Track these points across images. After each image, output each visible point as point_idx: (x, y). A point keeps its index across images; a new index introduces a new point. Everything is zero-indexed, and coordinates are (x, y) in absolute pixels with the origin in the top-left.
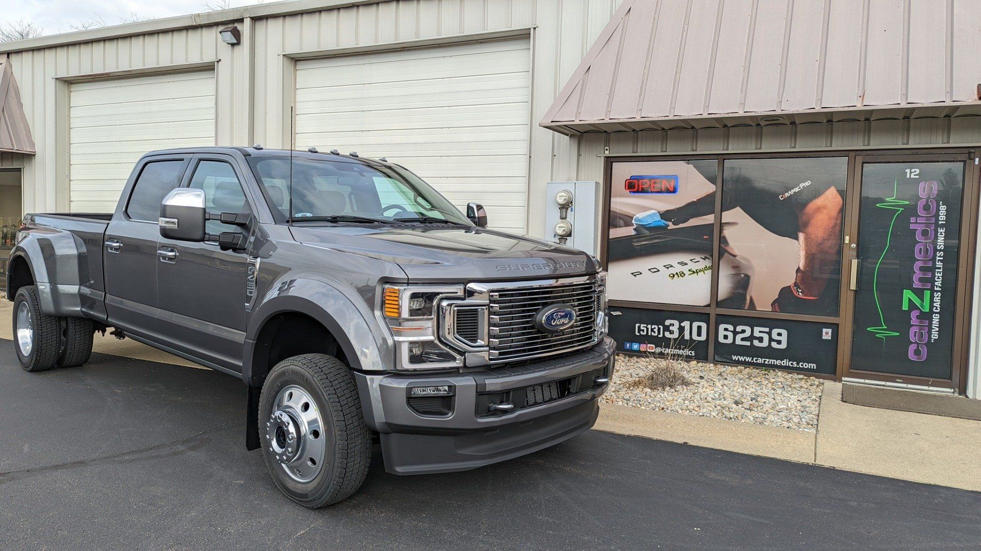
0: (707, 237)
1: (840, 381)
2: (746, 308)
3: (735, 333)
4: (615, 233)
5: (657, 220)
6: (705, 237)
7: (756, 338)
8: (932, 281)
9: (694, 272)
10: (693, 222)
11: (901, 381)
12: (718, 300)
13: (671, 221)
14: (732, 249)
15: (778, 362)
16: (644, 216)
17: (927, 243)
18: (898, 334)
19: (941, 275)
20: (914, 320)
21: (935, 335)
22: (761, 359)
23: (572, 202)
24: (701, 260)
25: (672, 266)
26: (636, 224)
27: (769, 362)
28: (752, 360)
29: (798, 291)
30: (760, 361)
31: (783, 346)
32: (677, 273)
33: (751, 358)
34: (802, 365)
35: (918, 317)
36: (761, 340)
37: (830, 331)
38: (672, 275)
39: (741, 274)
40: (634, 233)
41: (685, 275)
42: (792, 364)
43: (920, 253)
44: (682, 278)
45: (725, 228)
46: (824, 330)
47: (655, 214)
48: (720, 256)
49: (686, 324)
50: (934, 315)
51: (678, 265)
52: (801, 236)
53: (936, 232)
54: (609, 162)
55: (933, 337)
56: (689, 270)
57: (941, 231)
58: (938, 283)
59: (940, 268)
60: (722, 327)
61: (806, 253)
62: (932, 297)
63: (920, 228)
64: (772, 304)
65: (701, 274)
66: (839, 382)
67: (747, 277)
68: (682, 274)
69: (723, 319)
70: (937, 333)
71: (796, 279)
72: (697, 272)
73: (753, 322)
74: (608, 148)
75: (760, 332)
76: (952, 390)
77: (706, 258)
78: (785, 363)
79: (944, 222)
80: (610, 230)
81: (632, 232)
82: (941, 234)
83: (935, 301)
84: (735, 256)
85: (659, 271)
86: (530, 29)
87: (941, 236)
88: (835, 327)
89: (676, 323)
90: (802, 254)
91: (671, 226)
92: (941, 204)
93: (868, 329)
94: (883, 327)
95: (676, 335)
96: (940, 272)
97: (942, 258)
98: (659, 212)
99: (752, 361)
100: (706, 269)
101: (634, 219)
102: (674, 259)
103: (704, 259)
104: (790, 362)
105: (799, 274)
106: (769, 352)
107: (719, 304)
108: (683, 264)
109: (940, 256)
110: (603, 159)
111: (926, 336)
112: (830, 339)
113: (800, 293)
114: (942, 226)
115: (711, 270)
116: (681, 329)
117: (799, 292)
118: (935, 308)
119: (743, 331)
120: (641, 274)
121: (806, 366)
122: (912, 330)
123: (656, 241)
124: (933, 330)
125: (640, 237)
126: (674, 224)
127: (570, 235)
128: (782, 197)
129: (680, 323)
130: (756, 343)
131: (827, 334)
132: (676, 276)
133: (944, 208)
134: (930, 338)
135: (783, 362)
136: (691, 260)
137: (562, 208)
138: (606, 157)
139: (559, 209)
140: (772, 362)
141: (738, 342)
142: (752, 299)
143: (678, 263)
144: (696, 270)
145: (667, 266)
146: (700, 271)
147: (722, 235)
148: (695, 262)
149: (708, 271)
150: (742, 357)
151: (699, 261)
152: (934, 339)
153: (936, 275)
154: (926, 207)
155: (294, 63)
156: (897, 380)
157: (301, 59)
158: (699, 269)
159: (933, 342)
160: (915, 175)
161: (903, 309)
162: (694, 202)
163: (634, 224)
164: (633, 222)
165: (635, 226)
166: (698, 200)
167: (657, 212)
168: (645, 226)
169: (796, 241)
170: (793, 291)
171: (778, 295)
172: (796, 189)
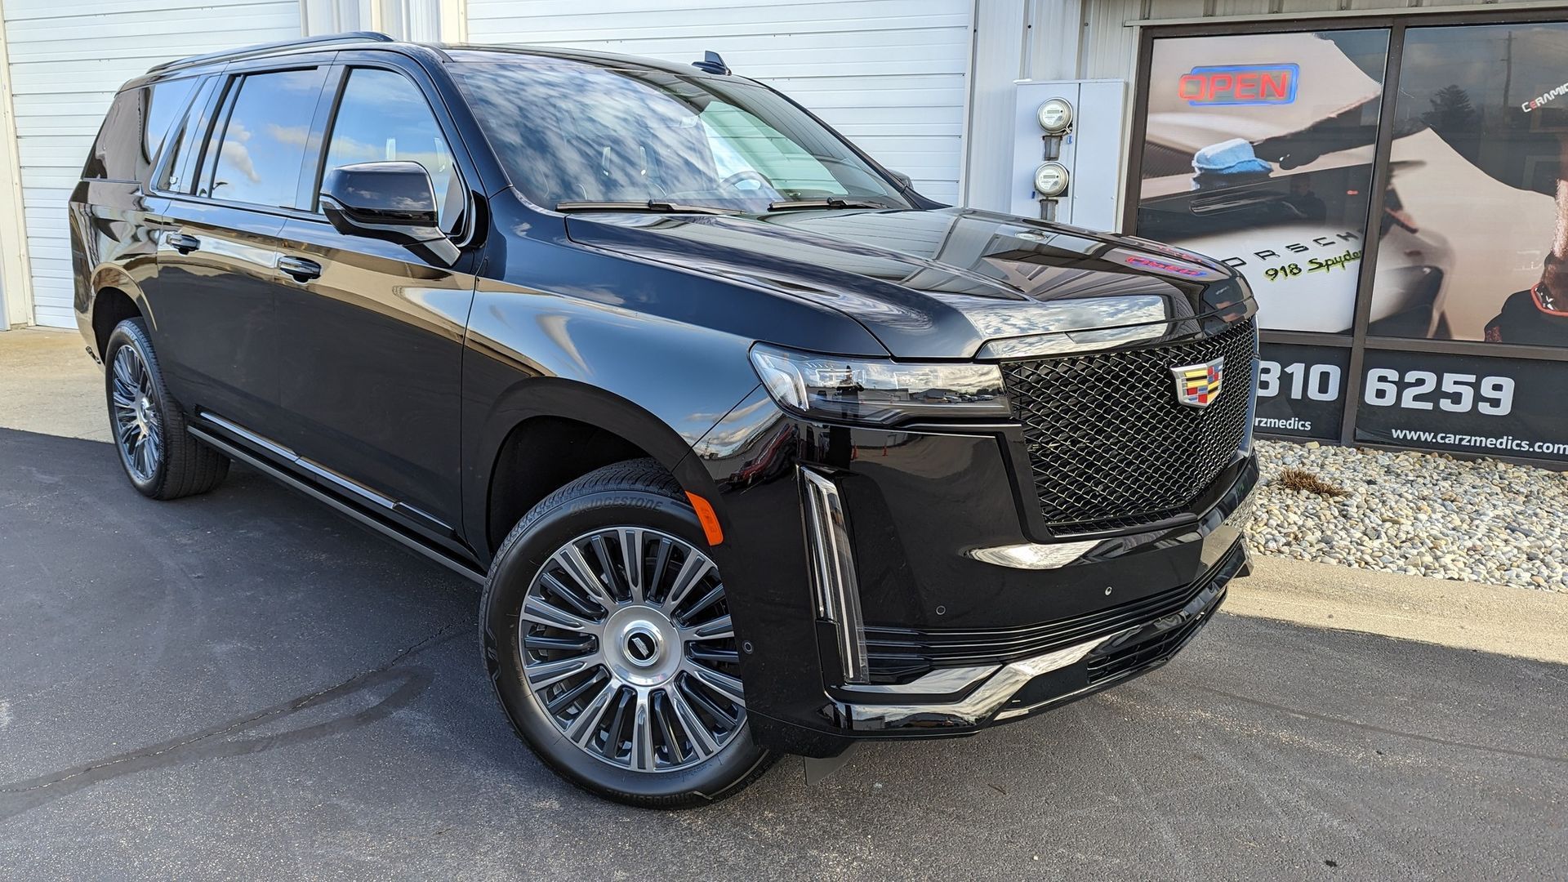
0: (1356, 193)
2: (1430, 336)
3: (1401, 386)
4: (1154, 188)
5: (1247, 159)
6: (1350, 193)
7: (1447, 395)
9: (1321, 265)
10: (1328, 162)
12: (1371, 321)
13: (1276, 160)
14: (1409, 218)
15: (1490, 442)
16: (1219, 151)
22: (1452, 436)
23: (1071, 125)
24: (1338, 240)
25: (1274, 254)
26: (1200, 169)
27: (1469, 441)
28: (1435, 437)
29: (1545, 301)
30: (1451, 439)
31: (1505, 409)
32: (1283, 268)
33: (1432, 434)
34: (1540, 447)
36: (1456, 398)
38: (1270, 273)
39: (1421, 268)
40: (1193, 187)
41: (1300, 270)
42: (1518, 445)
44: (1293, 277)
45: (1396, 173)
47: (1242, 146)
48: (1383, 231)
49: (1297, 369)
51: (1289, 251)
52: (1563, 187)
54: (1149, 36)
56: (1311, 262)
60: (1374, 374)
64: (1487, 328)
65: (1334, 268)
67: (1437, 277)
68: (1295, 270)
69: (1377, 358)
71: (1544, 276)
73: (1441, 363)
75: (1456, 383)
77: (1349, 235)
78: (1504, 442)
80: (1143, 181)
81: (1190, 184)
84: (1414, 231)
85: (1244, 263)
89: (1275, 367)
90: (1562, 224)
91: (1277, 171)
95: (1273, 390)
98: (1251, 143)
99: (1434, 440)
100: (1348, 257)
101: (1195, 158)
102: (1277, 240)
103: (1345, 238)
104: (1516, 442)
105: (1550, 267)
106: (1474, 423)
107: (1374, 329)
108: (1298, 248)
110: (1137, 32)
113: (1549, 306)
115: (1358, 262)
116: (1286, 380)
117: (1547, 303)
119: (1420, 382)
121: (1548, 448)
123: (1242, 202)
125: (1208, 196)
126: (1283, 166)
127: (1064, 193)
128: (1527, 108)
129: (1283, 367)
130: (1446, 405)
132: (1281, 274)
135: (1499, 441)
136: (1316, 241)
137: (1051, 136)
138: (1141, 27)
139: (1044, 137)
140: (1476, 440)
141: (1408, 402)
142: (1443, 318)
143: (1288, 247)
144: (1326, 261)
145: (1261, 255)
146: (1333, 263)
147: (1390, 188)
148: (1324, 245)
149: (1352, 262)
150: (1413, 433)
151: (1333, 243)
158: (1333, 258)
162: (1330, 120)
163: (1196, 169)
164: (1194, 164)
165: (1198, 173)
166: (1340, 115)
167: (1247, 142)
168: (1221, 172)
169: (1551, 199)
170: (1536, 300)
171: (1502, 310)
172: (1563, 90)
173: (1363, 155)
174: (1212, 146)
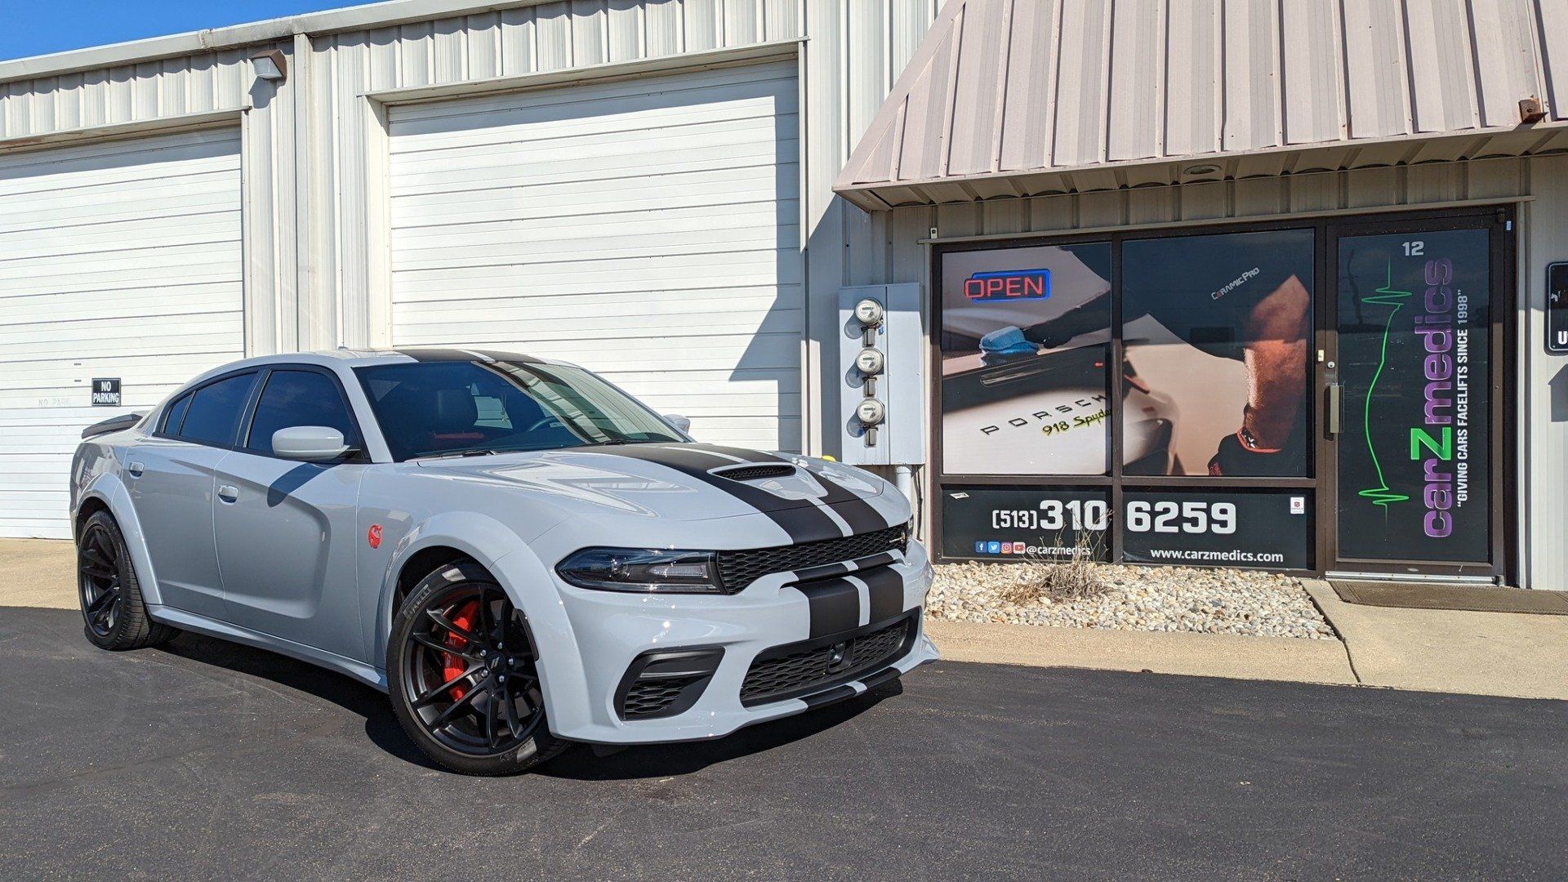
1: (1323, 577)
2: (1169, 473)
3: (1154, 514)
4: (953, 366)
6: (1097, 364)
7: (1188, 520)
8: (1453, 412)
9: (1083, 422)
11: (1415, 570)
12: (1124, 464)
13: (1041, 342)
14: (1143, 383)
15: (1224, 556)
17: (1442, 354)
18: (1406, 498)
19: (1466, 402)
20: (1429, 476)
21: (1463, 495)
22: (1196, 553)
23: (882, 318)
24: (1094, 402)
25: (1047, 414)
27: (1209, 556)
28: (1183, 554)
29: (1248, 441)
30: (1195, 555)
31: (1231, 529)
32: (1055, 425)
33: (1181, 552)
34: (1261, 557)
35: (1435, 469)
36: (1194, 522)
37: (1301, 500)
38: (1047, 429)
39: (1157, 420)
40: (982, 364)
41: (1068, 426)
42: (1245, 557)
43: (1434, 371)
44: (1064, 432)
45: (1128, 348)
46: (1293, 500)
48: (1125, 393)
49: (1074, 505)
50: (1459, 464)
51: (1058, 412)
52: (1249, 354)
53: (1455, 337)
54: (938, 251)
55: (1459, 499)
56: (1075, 419)
57: (1462, 334)
58: (1463, 415)
59: (1463, 392)
60: (1132, 506)
61: (1259, 380)
62: (1454, 437)
63: (1429, 332)
64: (1210, 465)
65: (1092, 424)
66: (1321, 579)
67: (1168, 427)
68: (1064, 426)
69: (1135, 492)
70: (1466, 492)
71: (1245, 423)
72: (1088, 422)
73: (1180, 494)
74: (935, 229)
75: (1193, 509)
76: (1495, 579)
77: (1101, 397)
78: (1235, 555)
79: (1466, 321)
80: (944, 361)
81: (979, 363)
82: (1462, 339)
83: (1459, 442)
84: (1147, 392)
85: (1026, 423)
86: (797, 43)
87: (1461, 342)
88: (1310, 496)
89: (1058, 504)
90: (1253, 382)
92: (1459, 294)
93: (1360, 493)
94: (1383, 487)
95: (1059, 524)
96: (1464, 398)
97: (1465, 377)
98: (1021, 329)
99: (1183, 557)
100: (1101, 415)
102: (1049, 403)
103: (1098, 399)
104: (1243, 554)
105: (1248, 415)
106: (1209, 541)
107: (1128, 469)
108: (1064, 409)
109: (1462, 374)
110: (928, 246)
111: (1448, 498)
112: (1303, 512)
113: (1252, 445)
114: (1462, 327)
115: (1109, 417)
116: (1067, 514)
117: (1250, 443)
118: (1460, 453)
119: (1166, 511)
120: (998, 429)
121: (1267, 557)
122: (1427, 491)
123: (1019, 375)
124: (1459, 488)
125: (994, 371)
126: (1047, 346)
127: (881, 372)
128: (1215, 296)
129: (1065, 503)
130: (1188, 528)
131: (1297, 505)
132: (1054, 430)
133: (1464, 299)
134: (1455, 500)
135: (1231, 554)
136: (1077, 403)
137: (867, 328)
138: (931, 244)
139: (862, 329)
140: (1213, 555)
141: (1159, 528)
142: (1176, 458)
143: (1057, 408)
144: (1087, 418)
145: (1038, 415)
146: (1091, 420)
147: (1125, 360)
148: (1084, 406)
149: (1102, 419)
150: (1166, 552)
151: (1089, 403)
152: (1462, 502)
153: (1459, 402)
154: (1438, 300)
155: (384, 108)
156: (1411, 570)
157: (398, 103)
158: (1091, 416)
159: (1459, 506)
160: (1417, 251)
161: (1412, 458)
162: (1076, 310)
163: (983, 351)
164: (981, 346)
165: (984, 353)
166: (1083, 306)
167: (1018, 328)
168: (1001, 352)
169: (1242, 363)
170: (1242, 441)
171: (1219, 450)
172: (1238, 282)
173: (1103, 335)
174: (993, 333)
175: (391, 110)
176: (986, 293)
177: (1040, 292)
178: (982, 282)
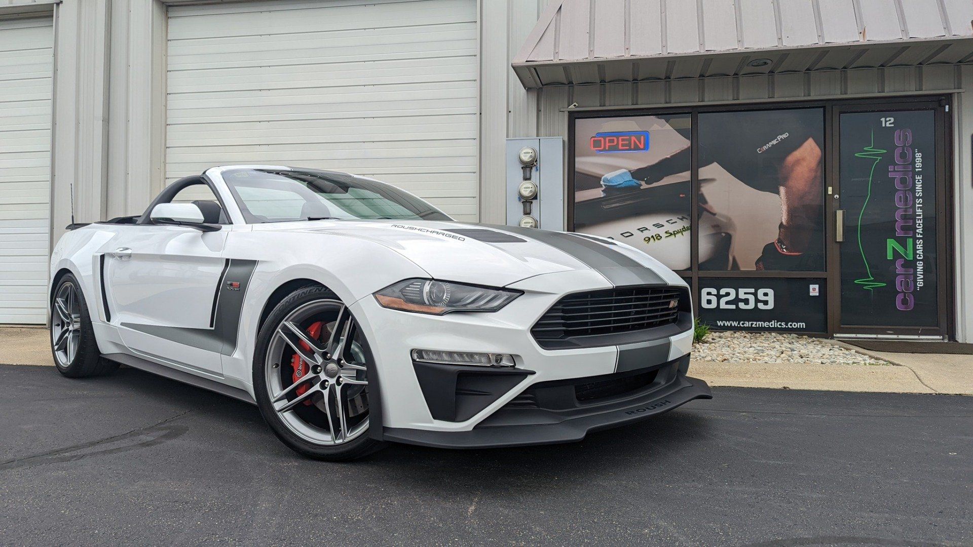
0: (684, 196)
1: (833, 338)
2: (729, 268)
3: (719, 297)
4: (582, 196)
6: (681, 196)
7: (742, 300)
8: (913, 228)
9: (671, 234)
11: (892, 332)
12: (700, 262)
13: (643, 180)
14: (711, 207)
15: (766, 324)
17: (906, 190)
18: (885, 284)
19: (921, 222)
20: (899, 269)
21: (921, 283)
22: (747, 322)
23: (536, 161)
24: (678, 221)
25: (647, 229)
26: (605, 185)
27: (756, 325)
28: (739, 324)
30: (747, 324)
31: (771, 306)
32: (652, 237)
33: (737, 322)
34: (791, 325)
36: (746, 302)
37: (817, 287)
38: (647, 239)
39: (722, 233)
40: (602, 195)
41: (661, 237)
42: (780, 325)
43: (901, 202)
44: (659, 241)
45: (702, 185)
46: (812, 287)
47: (625, 173)
48: (700, 215)
50: (918, 262)
51: (654, 228)
52: (782, 190)
53: (914, 180)
54: (573, 117)
55: (918, 285)
56: (666, 232)
57: (919, 178)
58: (920, 230)
59: (920, 215)
60: (704, 291)
61: (788, 207)
62: (915, 245)
63: (897, 176)
64: (756, 264)
65: (678, 235)
66: (831, 339)
67: (729, 238)
68: (659, 237)
69: (705, 282)
70: (922, 280)
71: (779, 235)
72: (675, 234)
73: (737, 283)
75: (745, 293)
76: (941, 337)
78: (773, 324)
79: (921, 170)
80: (576, 193)
82: (919, 181)
83: (918, 248)
84: (714, 214)
85: (632, 235)
87: (919, 183)
88: (823, 284)
90: (784, 208)
91: (644, 186)
92: (916, 152)
93: (855, 282)
94: (870, 278)
96: (920, 219)
97: (921, 205)
98: (630, 171)
99: (739, 326)
100: (684, 229)
102: (648, 222)
103: (682, 219)
104: (779, 323)
105: (782, 230)
106: (756, 314)
107: (701, 267)
108: (659, 226)
109: (919, 204)
110: (566, 114)
111: (911, 284)
112: (818, 295)
113: (784, 250)
114: (919, 173)
115: (689, 231)
117: (783, 249)
118: (918, 255)
119: (728, 294)
121: (795, 325)
122: (898, 280)
123: (629, 202)
124: (918, 278)
125: (610, 199)
126: (647, 183)
127: (535, 198)
128: (760, 151)
130: (742, 306)
131: (814, 290)
132: (652, 240)
133: (920, 155)
134: (916, 286)
135: (771, 323)
136: (667, 221)
137: (526, 167)
138: (569, 112)
139: (522, 168)
140: (759, 324)
141: (723, 306)
142: (734, 259)
143: (654, 225)
144: (674, 232)
145: (641, 230)
146: (677, 233)
147: (700, 193)
148: (672, 223)
149: (686, 232)
150: (728, 322)
151: (676, 222)
152: (920, 287)
153: (917, 222)
154: (903, 156)
155: (165, 8)
156: (889, 332)
157: (175, 4)
158: (677, 230)
159: (918, 290)
160: (890, 124)
161: (888, 259)
162: (667, 158)
163: (603, 186)
164: (602, 183)
165: (604, 187)
166: (672, 156)
167: (627, 171)
168: (616, 187)
169: (777, 196)
170: (777, 247)
171: (762, 253)
172: (774, 142)
174: (610, 174)
175: (170, 9)
176: (605, 147)
177: (642, 147)
178: (602, 139)
